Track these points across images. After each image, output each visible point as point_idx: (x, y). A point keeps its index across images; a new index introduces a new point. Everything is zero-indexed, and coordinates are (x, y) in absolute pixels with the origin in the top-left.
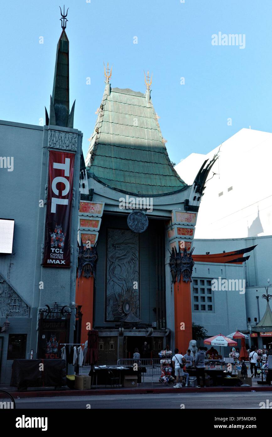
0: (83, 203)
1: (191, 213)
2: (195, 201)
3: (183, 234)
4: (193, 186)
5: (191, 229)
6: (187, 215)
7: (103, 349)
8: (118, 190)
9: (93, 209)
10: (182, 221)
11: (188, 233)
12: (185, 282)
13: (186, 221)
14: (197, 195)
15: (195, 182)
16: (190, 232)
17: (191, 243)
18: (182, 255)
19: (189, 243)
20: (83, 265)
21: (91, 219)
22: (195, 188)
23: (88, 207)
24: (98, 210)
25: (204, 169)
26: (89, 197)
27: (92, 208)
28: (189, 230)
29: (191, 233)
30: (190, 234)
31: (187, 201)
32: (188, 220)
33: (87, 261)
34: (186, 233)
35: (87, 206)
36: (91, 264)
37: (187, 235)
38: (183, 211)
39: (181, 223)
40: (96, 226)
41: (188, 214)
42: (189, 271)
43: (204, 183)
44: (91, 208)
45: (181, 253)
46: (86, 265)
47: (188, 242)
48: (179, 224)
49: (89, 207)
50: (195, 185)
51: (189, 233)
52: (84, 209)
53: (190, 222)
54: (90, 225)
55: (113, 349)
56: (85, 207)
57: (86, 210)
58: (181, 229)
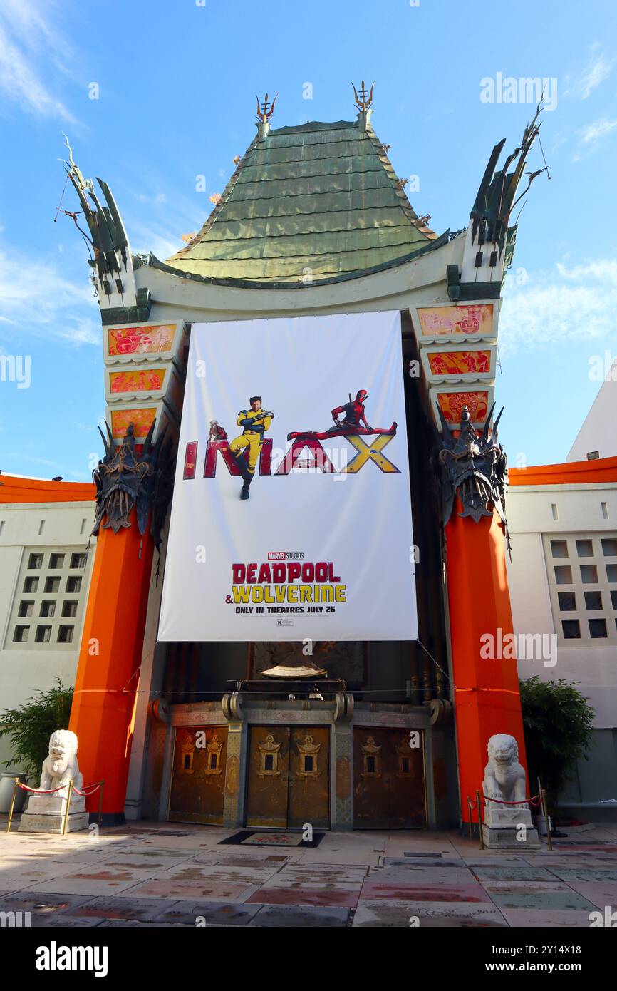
0: (120, 331)
1: (472, 306)
2: (481, 269)
3: (451, 371)
4: (471, 228)
5: (479, 352)
6: (458, 314)
7: (190, 771)
8: (225, 282)
9: (149, 342)
10: (444, 333)
11: (469, 366)
12: (469, 519)
13: (458, 330)
14: (488, 250)
15: (472, 216)
16: (480, 361)
17: (485, 394)
18: (456, 435)
19: (480, 397)
20: (106, 497)
21: (141, 368)
22: (474, 232)
23: (135, 339)
24: (163, 341)
25: (497, 174)
26: (136, 312)
27: (147, 338)
28: (475, 356)
29: (483, 364)
30: (478, 367)
31: (453, 274)
32: (463, 326)
33: (116, 483)
34: (465, 367)
35: (131, 337)
36: (130, 491)
37: (469, 370)
38: (442, 305)
39: (441, 339)
40: (156, 384)
41: (465, 310)
42: (485, 483)
43: (507, 211)
44: (142, 340)
45: (452, 432)
46: (113, 493)
47: (476, 393)
48: (434, 343)
49: (137, 340)
50: (475, 225)
51: (476, 363)
52: (124, 345)
53: (474, 332)
54: (141, 386)
55: (217, 772)
56: (127, 341)
57: (127, 348)
58: (444, 358)
